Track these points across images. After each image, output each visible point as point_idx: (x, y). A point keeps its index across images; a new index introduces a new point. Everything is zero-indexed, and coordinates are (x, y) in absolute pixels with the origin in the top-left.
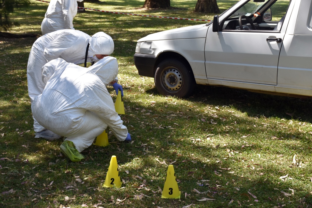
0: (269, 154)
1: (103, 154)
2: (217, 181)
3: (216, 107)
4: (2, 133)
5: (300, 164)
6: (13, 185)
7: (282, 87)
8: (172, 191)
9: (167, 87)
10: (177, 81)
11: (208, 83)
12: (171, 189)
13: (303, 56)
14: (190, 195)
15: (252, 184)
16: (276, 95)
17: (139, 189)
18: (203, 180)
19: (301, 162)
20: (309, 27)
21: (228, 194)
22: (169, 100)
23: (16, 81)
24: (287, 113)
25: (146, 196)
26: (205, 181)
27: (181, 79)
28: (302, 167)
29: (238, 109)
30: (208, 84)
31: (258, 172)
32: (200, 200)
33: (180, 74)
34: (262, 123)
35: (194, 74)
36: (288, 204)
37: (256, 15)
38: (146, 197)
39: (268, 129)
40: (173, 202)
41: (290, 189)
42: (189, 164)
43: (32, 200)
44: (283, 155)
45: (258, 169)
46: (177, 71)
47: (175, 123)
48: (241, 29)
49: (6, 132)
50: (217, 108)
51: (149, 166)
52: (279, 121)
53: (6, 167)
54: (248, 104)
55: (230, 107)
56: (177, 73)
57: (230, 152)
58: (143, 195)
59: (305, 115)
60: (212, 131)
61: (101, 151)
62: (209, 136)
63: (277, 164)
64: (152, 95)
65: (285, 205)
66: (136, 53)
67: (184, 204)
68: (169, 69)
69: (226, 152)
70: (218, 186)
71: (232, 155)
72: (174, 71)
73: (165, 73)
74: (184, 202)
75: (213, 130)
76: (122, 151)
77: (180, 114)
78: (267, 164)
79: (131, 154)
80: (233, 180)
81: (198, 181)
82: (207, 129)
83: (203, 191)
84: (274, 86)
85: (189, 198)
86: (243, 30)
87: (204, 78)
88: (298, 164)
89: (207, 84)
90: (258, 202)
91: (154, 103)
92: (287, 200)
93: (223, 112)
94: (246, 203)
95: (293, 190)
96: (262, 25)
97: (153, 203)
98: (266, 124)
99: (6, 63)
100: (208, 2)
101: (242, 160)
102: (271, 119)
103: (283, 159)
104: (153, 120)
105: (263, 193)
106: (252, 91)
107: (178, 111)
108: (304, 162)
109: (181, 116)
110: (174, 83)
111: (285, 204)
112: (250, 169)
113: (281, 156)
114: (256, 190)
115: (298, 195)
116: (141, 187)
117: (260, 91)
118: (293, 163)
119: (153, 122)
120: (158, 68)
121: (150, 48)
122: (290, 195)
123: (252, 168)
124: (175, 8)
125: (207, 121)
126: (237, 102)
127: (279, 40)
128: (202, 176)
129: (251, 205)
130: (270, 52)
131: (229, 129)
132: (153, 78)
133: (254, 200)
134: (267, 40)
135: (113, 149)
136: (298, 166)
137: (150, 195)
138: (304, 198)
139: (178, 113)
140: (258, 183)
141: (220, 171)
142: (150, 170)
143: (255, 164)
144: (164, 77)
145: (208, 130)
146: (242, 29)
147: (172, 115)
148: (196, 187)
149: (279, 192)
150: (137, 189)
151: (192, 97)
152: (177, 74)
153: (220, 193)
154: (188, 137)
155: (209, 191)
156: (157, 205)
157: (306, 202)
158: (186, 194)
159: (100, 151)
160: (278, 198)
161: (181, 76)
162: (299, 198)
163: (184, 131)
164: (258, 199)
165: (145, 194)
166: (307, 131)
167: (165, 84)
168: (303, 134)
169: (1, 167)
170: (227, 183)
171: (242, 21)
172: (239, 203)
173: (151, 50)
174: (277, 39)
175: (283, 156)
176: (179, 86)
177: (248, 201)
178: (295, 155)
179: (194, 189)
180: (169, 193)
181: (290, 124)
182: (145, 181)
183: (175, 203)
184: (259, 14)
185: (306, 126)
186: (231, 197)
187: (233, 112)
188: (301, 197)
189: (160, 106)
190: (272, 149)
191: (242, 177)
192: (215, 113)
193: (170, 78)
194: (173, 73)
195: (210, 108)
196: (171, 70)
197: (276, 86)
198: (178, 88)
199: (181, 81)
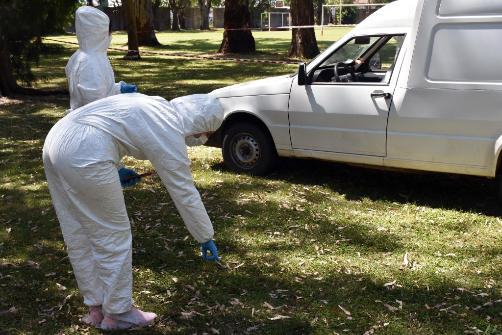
0: (372, 252)
1: (145, 255)
2: (297, 291)
3: (304, 188)
4: (8, 228)
5: (414, 265)
6: (16, 300)
7: (392, 159)
9: (240, 161)
10: (252, 152)
11: (293, 155)
13: (419, 117)
14: (258, 311)
15: (346, 294)
16: (386, 169)
17: (189, 304)
18: (279, 290)
19: (416, 262)
20: (428, 78)
21: (311, 309)
22: (242, 179)
23: (37, 155)
24: (401, 195)
25: (198, 313)
26: (281, 291)
27: (257, 150)
28: (416, 269)
29: (334, 190)
30: (295, 156)
31: (355, 278)
32: (272, 319)
33: (256, 143)
34: (367, 209)
35: (275, 143)
36: (392, 322)
37: (359, 62)
38: (198, 315)
39: (373, 217)
40: (234, 321)
41: (397, 301)
42: (262, 267)
43: (39, 323)
44: (392, 253)
45: (355, 274)
46: (252, 139)
47: (247, 211)
48: (337, 82)
49: (13, 226)
50: (307, 188)
51: (206, 271)
52: (389, 206)
53: (8, 276)
54: (349, 183)
55: (324, 188)
56: (252, 141)
57: (319, 250)
58: (194, 312)
59: (425, 197)
60: (297, 221)
61: (142, 251)
62: (293, 228)
63: (382, 266)
64: (219, 172)
65: (388, 324)
67: (250, 325)
68: (241, 136)
69: (313, 249)
70: (299, 298)
71: (321, 254)
72: (248, 138)
73: (237, 142)
74: (250, 321)
75: (298, 219)
76: (172, 250)
77: (255, 198)
78: (369, 266)
79: (182, 255)
80: (320, 289)
81: (272, 291)
82: (290, 217)
83: (277, 306)
84: (383, 158)
85: (257, 315)
86: (340, 82)
87: (288, 148)
88: (411, 265)
90: (352, 320)
91: (220, 183)
92: (391, 317)
93: (314, 194)
94: (335, 322)
95: (401, 302)
96: (368, 75)
97: (207, 324)
98: (372, 210)
99: (25, 130)
100: (306, 44)
101: (335, 260)
102: (378, 203)
103: (390, 258)
104: (218, 206)
105: (359, 307)
106: (354, 165)
107: (252, 194)
108: (420, 263)
109: (256, 200)
110: (248, 156)
111: (388, 322)
112: (344, 273)
113: (389, 255)
114: (351, 304)
115: (408, 309)
116: (193, 301)
117: (364, 164)
118: (404, 264)
119: (217, 209)
120: (226, 136)
122: (397, 309)
123: (348, 272)
124: (261, 52)
125: (291, 207)
126: (334, 180)
127: (387, 95)
128: (278, 284)
129: (341, 324)
130: (375, 112)
131: (320, 217)
132: (221, 149)
133: (346, 317)
134: (372, 95)
135: (159, 248)
136: (411, 268)
137: (204, 313)
138: (416, 313)
139: (252, 196)
140: (354, 292)
141: (303, 276)
142: (207, 277)
143: (352, 266)
144: (235, 147)
145: (292, 219)
146: (338, 80)
147: (244, 199)
148: (267, 299)
149: (382, 305)
150: (187, 304)
151: (274, 174)
152: (252, 143)
153: (301, 308)
154: (263, 230)
155: (286, 305)
156: (212, 326)
157: (418, 318)
158: (253, 309)
159: (140, 251)
160: (380, 315)
161: (257, 146)
162: (409, 314)
163: (259, 221)
164: (352, 316)
165: (197, 311)
166: (426, 219)
167: (237, 157)
168: (422, 223)
169: (2, 276)
170: (311, 293)
171: (338, 70)
172: (326, 322)
174: (384, 94)
175: (391, 255)
176: (255, 160)
177: (338, 319)
178: (407, 253)
179: (265, 303)
181: (404, 209)
182: (198, 292)
183: (238, 323)
184: (362, 61)
185: (426, 212)
186: (316, 313)
187: (327, 193)
188: (412, 312)
189: (228, 187)
190: (378, 244)
191: (333, 285)
192: (303, 195)
193: (243, 148)
194: (247, 141)
195: (296, 190)
196: (244, 138)
197: (384, 158)
198: (254, 162)
199: (258, 152)
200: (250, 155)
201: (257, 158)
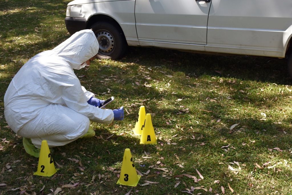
3: (148, 68)
7: (211, 46)
8: (127, 177)
10: (109, 43)
12: (127, 175)
16: (206, 54)
21: (172, 174)
22: (102, 63)
24: (216, 71)
26: (146, 157)
30: (140, 46)
31: (198, 142)
32: (143, 185)
33: (111, 37)
34: (195, 83)
35: (125, 36)
40: (113, 189)
41: (235, 162)
45: (198, 139)
46: (108, 34)
50: (150, 69)
52: (210, 80)
54: (179, 63)
55: (162, 68)
56: (109, 35)
59: (233, 72)
60: (148, 96)
62: (145, 101)
66: (67, 17)
68: (101, 32)
71: (170, 123)
72: (106, 33)
77: (114, 78)
78: (206, 131)
80: (175, 154)
87: (135, 40)
89: (138, 45)
93: (156, 73)
95: (238, 163)
98: (199, 84)
101: (182, 128)
102: (202, 78)
106: (183, 51)
107: (112, 75)
108: (242, 126)
109: (115, 79)
114: (201, 167)
117: (190, 50)
121: (81, 11)
123: (193, 138)
125: (141, 84)
126: (168, 61)
139: (112, 76)
143: (195, 133)
147: (106, 79)
151: (125, 58)
152: (108, 37)
161: (112, 39)
166: (238, 90)
173: (81, 13)
176: (111, 48)
180: (125, 179)
181: (221, 82)
185: (237, 84)
189: (93, 70)
191: (184, 150)
192: (148, 74)
193: (102, 41)
194: (105, 35)
195: (142, 70)
196: (103, 33)
197: (205, 46)
198: (111, 50)
199: (113, 43)
200: (107, 45)
201: (112, 47)
